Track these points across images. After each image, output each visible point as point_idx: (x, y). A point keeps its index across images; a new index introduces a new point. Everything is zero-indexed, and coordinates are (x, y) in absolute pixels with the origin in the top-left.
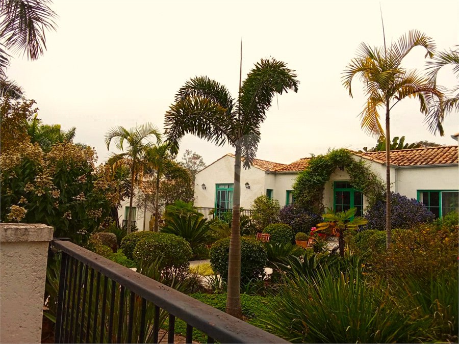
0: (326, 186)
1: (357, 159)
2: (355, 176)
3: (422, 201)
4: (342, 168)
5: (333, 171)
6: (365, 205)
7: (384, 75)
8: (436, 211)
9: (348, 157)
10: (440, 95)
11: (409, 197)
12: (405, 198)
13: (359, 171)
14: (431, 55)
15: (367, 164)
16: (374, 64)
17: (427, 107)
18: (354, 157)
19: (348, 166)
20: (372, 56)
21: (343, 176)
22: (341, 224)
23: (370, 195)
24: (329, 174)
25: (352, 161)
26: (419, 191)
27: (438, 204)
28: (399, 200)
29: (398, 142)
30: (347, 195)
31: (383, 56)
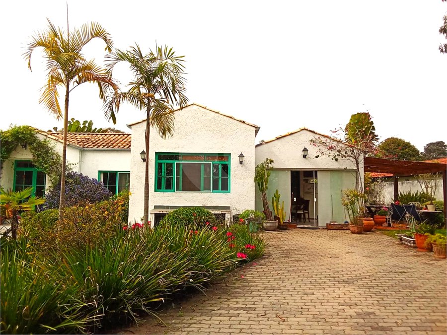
0: (5, 165)
1: (41, 138)
2: (38, 156)
3: (102, 180)
4: (25, 146)
5: (14, 148)
6: (48, 184)
7: (65, 56)
8: (113, 190)
9: (32, 135)
10: (115, 87)
11: (91, 177)
12: (87, 177)
13: (42, 149)
14: (110, 50)
15: (52, 144)
16: (56, 43)
17: (105, 95)
18: (38, 135)
19: (31, 144)
20: (56, 35)
21: (26, 155)
22: (15, 205)
23: (53, 175)
24: (9, 151)
25: (35, 139)
26: (100, 172)
27: (115, 184)
28: (82, 179)
29: (87, 125)
30: (29, 175)
31: (65, 37)
